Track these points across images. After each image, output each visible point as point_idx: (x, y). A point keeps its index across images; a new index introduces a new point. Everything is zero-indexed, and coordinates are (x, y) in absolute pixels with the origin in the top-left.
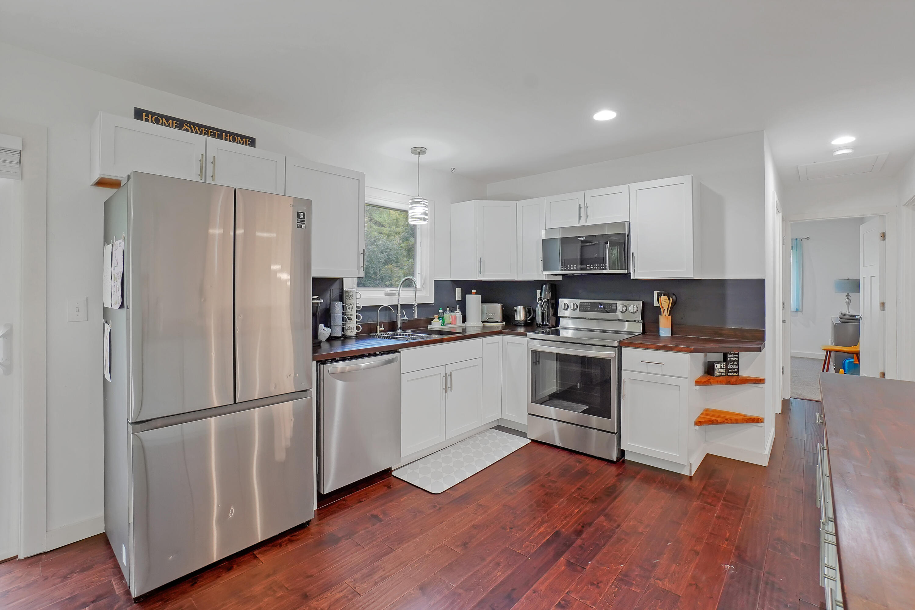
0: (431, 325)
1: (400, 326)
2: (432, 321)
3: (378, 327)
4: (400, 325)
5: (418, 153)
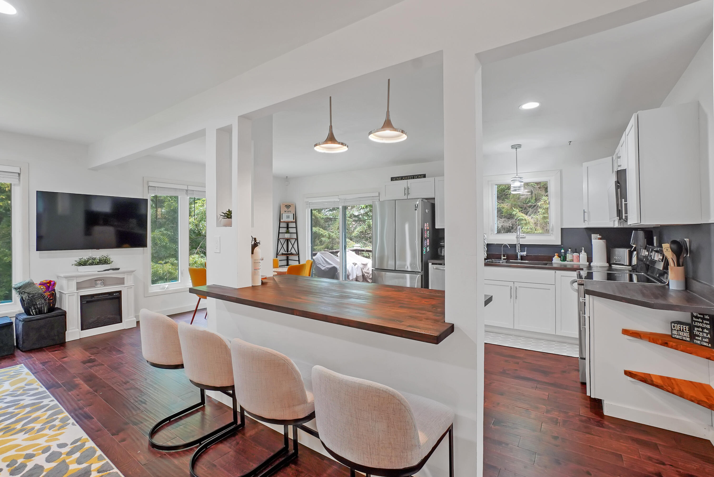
2: (553, 258)
3: (502, 256)
4: (519, 257)
5: (516, 148)
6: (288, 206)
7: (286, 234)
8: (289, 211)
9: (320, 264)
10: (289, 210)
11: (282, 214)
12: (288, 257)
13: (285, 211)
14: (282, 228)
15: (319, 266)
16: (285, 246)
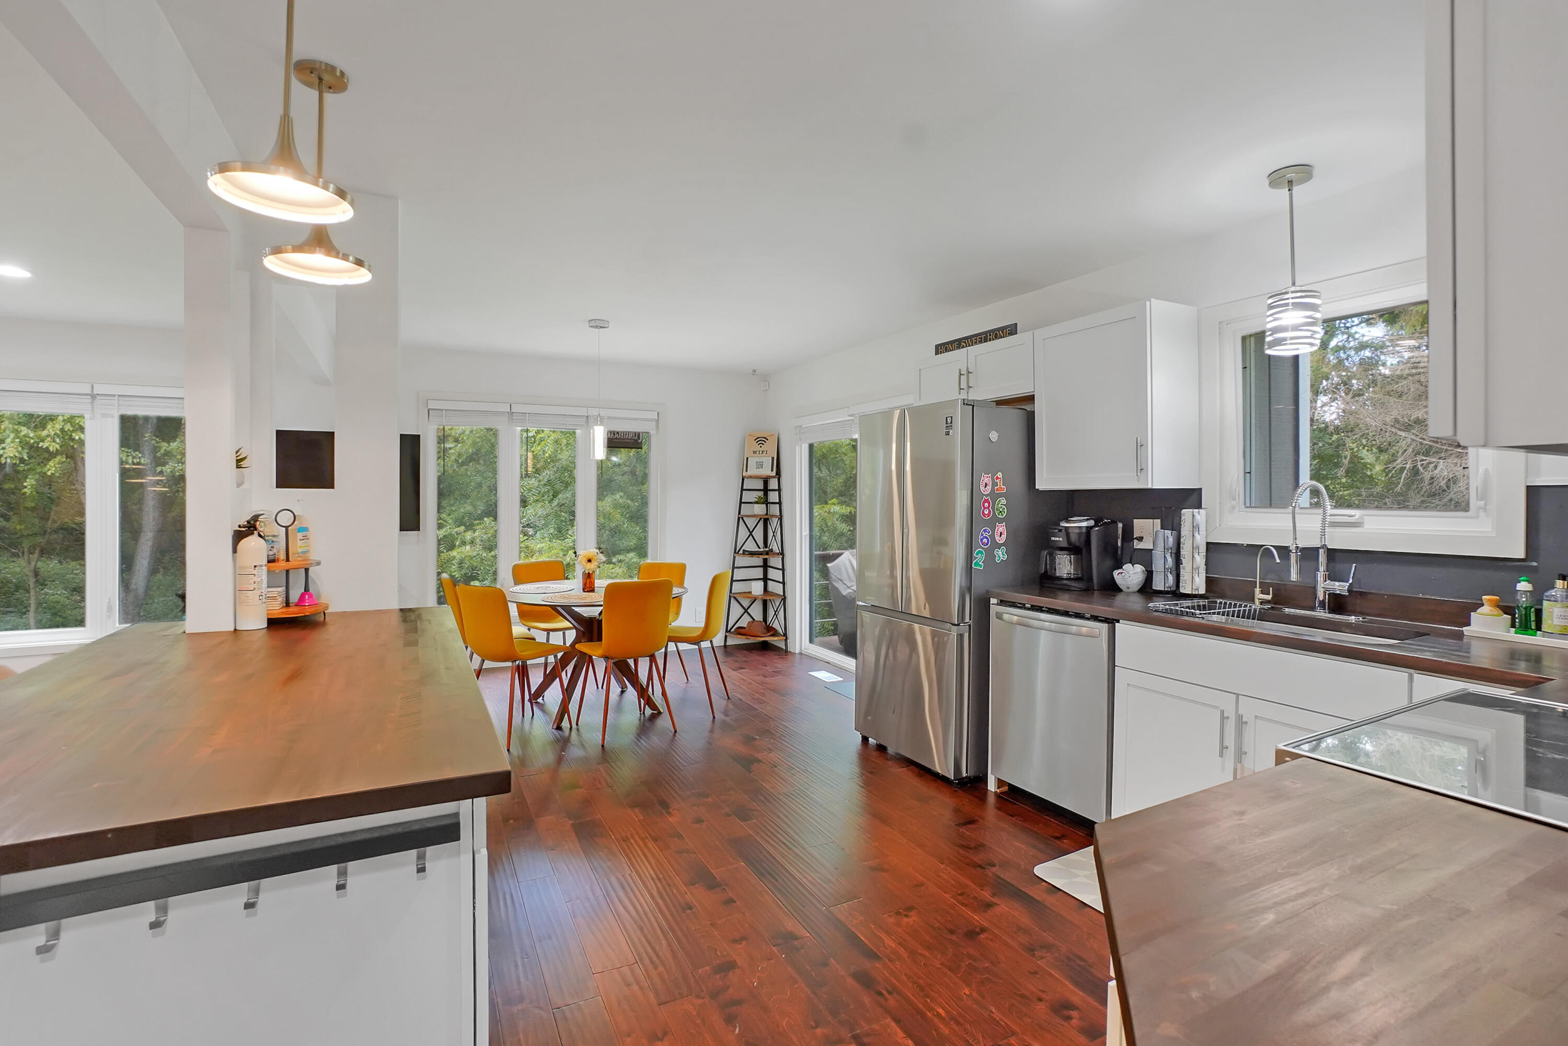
0: (1469, 624)
1: (1321, 599)
2: (1472, 614)
3: (1258, 590)
5: (1289, 182)
6: (761, 440)
7: (756, 505)
8: (763, 452)
9: (841, 580)
10: (764, 448)
11: (747, 458)
12: (765, 561)
13: (755, 452)
14: (747, 492)
15: (836, 585)
16: (759, 534)
